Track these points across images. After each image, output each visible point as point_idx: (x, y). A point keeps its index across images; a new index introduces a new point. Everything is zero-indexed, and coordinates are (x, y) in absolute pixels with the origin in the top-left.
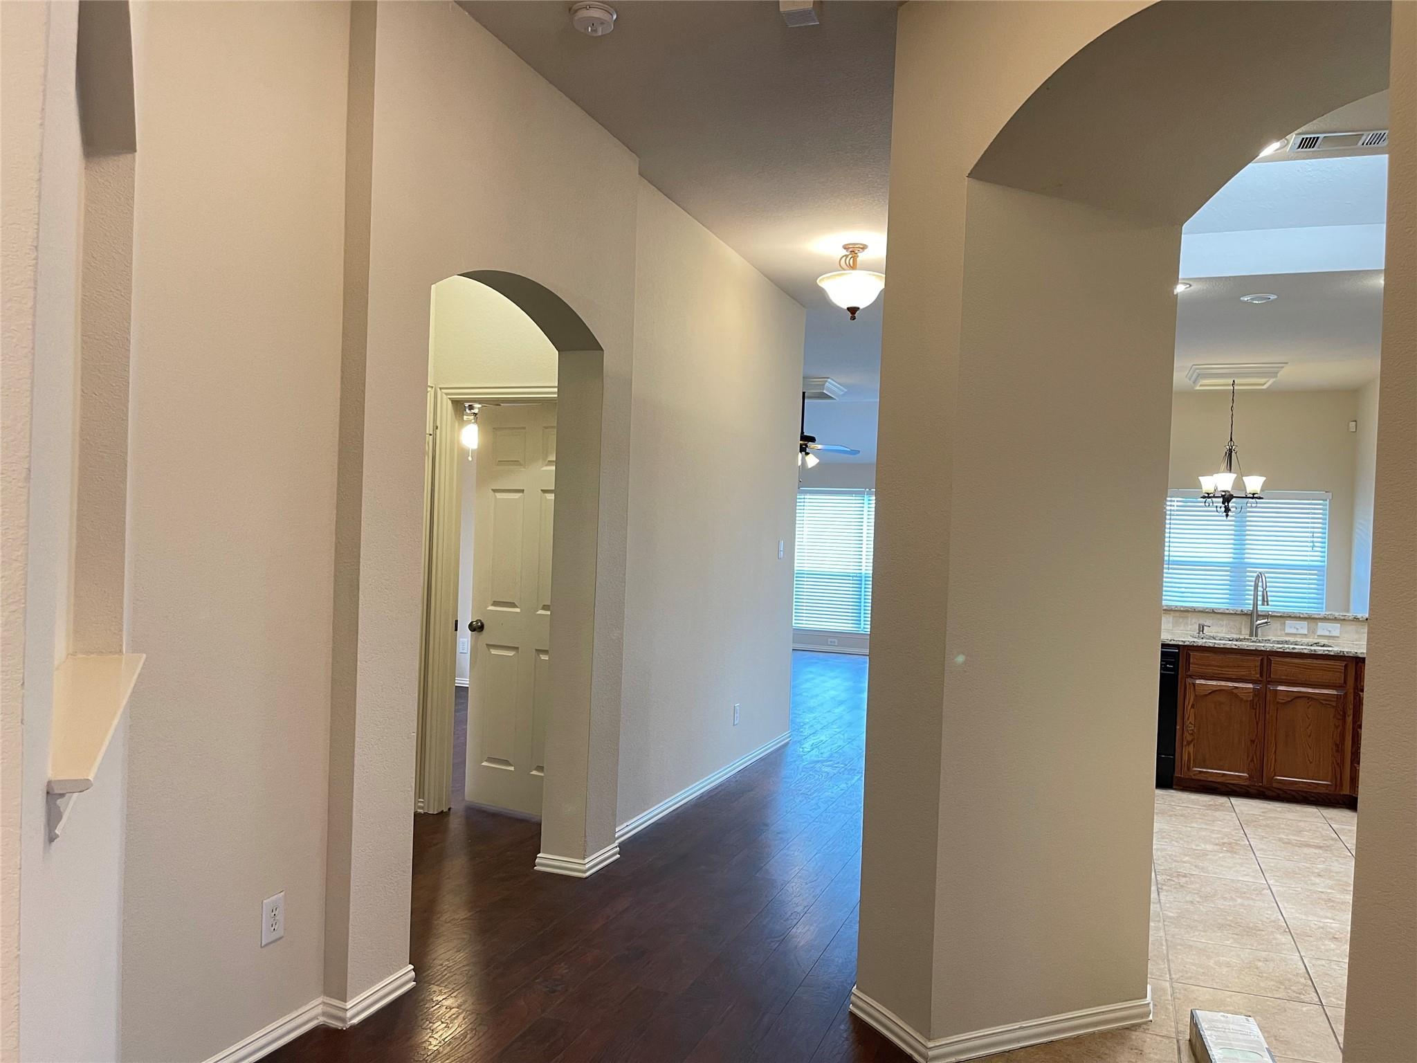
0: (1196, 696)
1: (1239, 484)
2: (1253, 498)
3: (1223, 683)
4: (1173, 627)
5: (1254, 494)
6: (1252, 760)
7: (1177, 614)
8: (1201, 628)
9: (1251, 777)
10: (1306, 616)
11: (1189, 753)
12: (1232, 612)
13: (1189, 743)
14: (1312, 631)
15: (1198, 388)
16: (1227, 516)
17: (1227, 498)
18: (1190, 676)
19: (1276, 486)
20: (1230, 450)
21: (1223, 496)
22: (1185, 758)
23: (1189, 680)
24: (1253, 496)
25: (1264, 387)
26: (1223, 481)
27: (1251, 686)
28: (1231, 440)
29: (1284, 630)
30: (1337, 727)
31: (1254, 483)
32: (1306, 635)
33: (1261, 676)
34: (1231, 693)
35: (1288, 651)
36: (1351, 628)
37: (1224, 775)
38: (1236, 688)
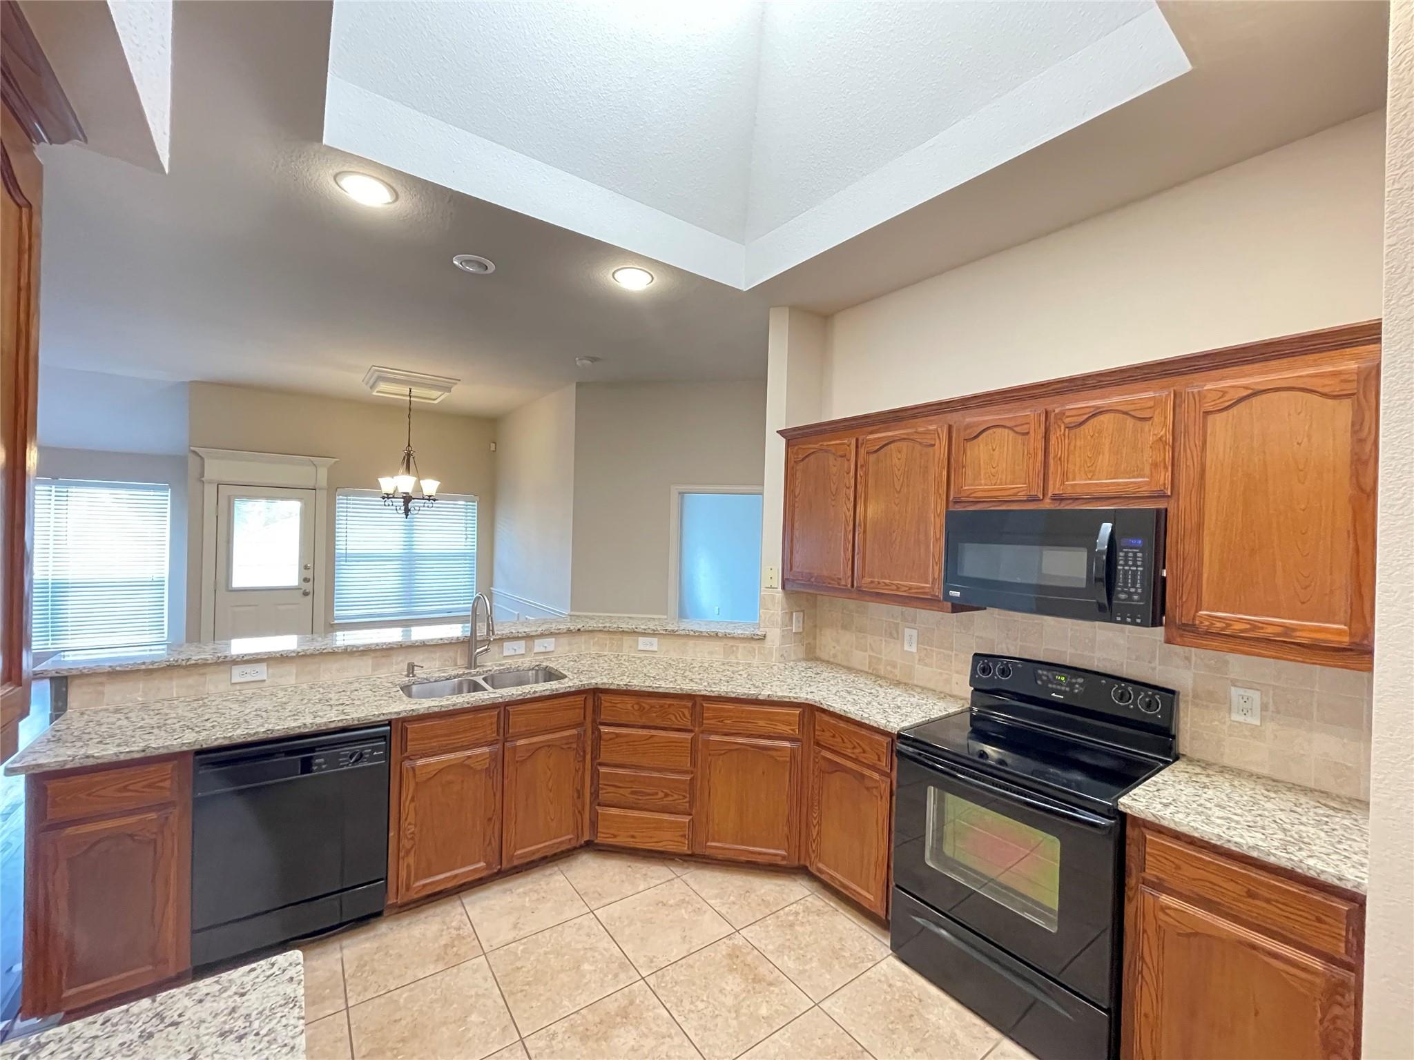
0: (416, 784)
1: (418, 488)
2: (429, 500)
3: (452, 756)
4: (374, 670)
5: (430, 496)
6: (490, 843)
7: (378, 654)
8: (411, 667)
9: (489, 865)
10: (525, 634)
11: (408, 866)
12: (446, 642)
13: (408, 852)
14: (529, 649)
15: (375, 393)
16: (407, 515)
17: (407, 499)
18: (408, 758)
19: (450, 489)
20: (409, 455)
21: (403, 498)
22: (403, 874)
23: (407, 764)
24: (430, 498)
25: (436, 402)
26: (404, 483)
27: (486, 749)
28: (409, 445)
29: (502, 653)
30: (577, 771)
31: (430, 486)
32: (522, 654)
33: (498, 735)
34: (463, 766)
35: (529, 696)
36: (564, 640)
37: (456, 876)
38: (469, 757)
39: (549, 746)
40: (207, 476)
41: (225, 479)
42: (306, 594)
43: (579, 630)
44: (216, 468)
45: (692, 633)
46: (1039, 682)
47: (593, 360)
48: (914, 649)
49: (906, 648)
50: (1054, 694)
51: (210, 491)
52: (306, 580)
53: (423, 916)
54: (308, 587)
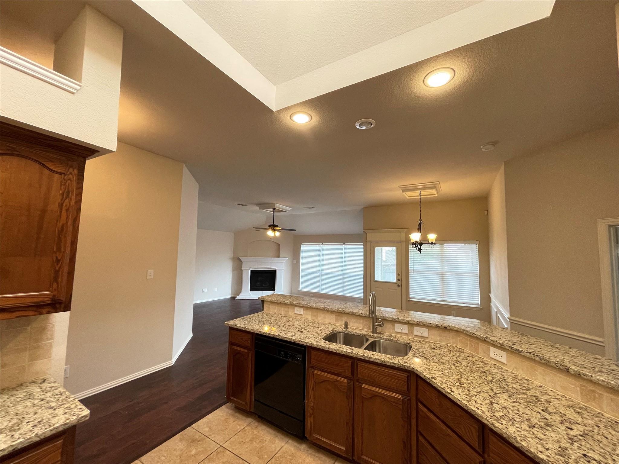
0: (315, 382)
2: (431, 244)
3: (330, 375)
6: (348, 439)
8: (346, 324)
10: (406, 321)
12: (364, 315)
13: (311, 415)
14: (411, 332)
15: (408, 198)
17: (419, 244)
18: (312, 367)
20: (420, 223)
22: (309, 425)
23: (311, 370)
25: (435, 196)
27: (345, 381)
28: (420, 219)
29: (394, 329)
31: (432, 237)
32: (407, 334)
36: (436, 332)
38: (337, 381)
39: (383, 398)
40: (368, 239)
41: (373, 240)
42: (399, 286)
43: (445, 327)
44: (371, 237)
51: (369, 244)
52: (399, 280)
54: (399, 282)
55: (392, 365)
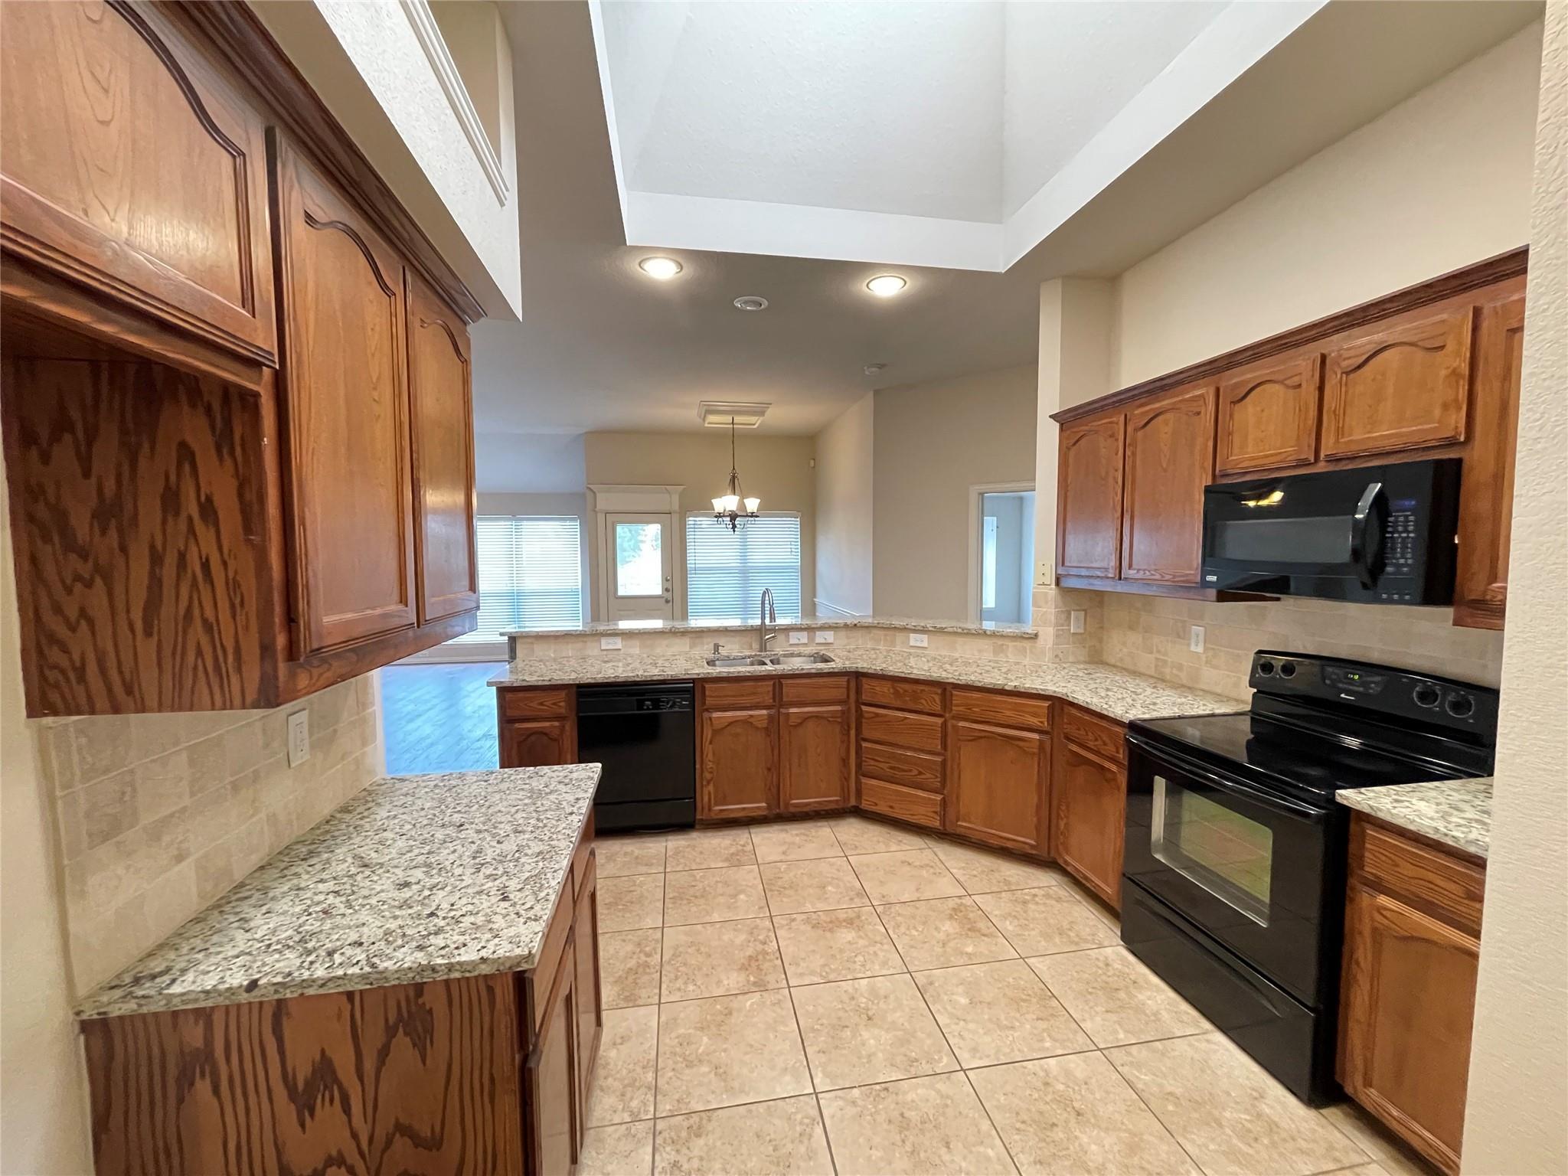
0: (713, 730)
1: (742, 506)
2: (752, 516)
3: (738, 713)
4: (691, 648)
5: (752, 513)
6: (770, 789)
7: (693, 635)
8: (716, 647)
9: (769, 807)
10: (806, 626)
11: (709, 793)
12: (743, 629)
13: (709, 782)
14: (811, 639)
15: (706, 425)
16: (734, 531)
17: (733, 517)
18: (707, 710)
19: (770, 507)
20: (734, 477)
21: (730, 515)
22: (706, 799)
23: (706, 715)
24: (752, 515)
25: (755, 427)
26: (727, 502)
27: (764, 712)
28: (734, 468)
29: (788, 641)
30: (842, 742)
31: (752, 504)
32: (806, 644)
33: (774, 701)
34: (746, 722)
35: (797, 672)
36: (842, 634)
37: (744, 809)
38: (751, 716)
39: (817, 717)
40: (598, 507)
41: (611, 508)
42: (667, 601)
43: (855, 625)
44: (605, 501)
45: (960, 630)
46: (1328, 682)
47: (881, 366)
48: (1200, 649)
49: (1193, 648)
50: (1343, 695)
51: (601, 517)
52: (667, 590)
53: (721, 834)
54: (669, 595)
55: (831, 670)
